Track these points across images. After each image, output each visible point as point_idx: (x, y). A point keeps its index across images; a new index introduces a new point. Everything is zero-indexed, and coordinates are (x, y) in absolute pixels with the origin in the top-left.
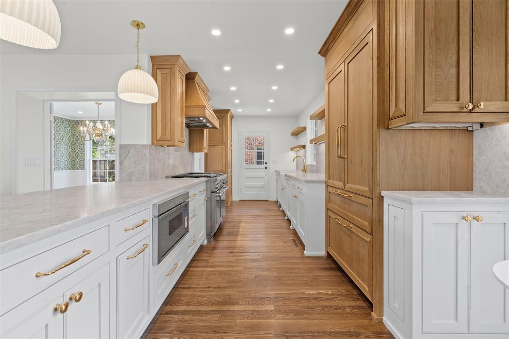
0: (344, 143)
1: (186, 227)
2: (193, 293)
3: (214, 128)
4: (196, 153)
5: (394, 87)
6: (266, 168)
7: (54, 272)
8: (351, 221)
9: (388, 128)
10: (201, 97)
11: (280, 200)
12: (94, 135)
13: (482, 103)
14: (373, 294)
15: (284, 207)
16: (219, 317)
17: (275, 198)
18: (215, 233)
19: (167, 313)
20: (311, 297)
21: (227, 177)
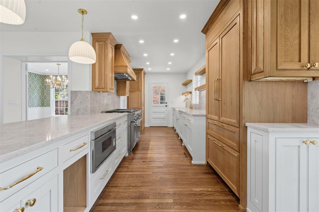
0: (219, 90)
1: (114, 146)
2: (119, 190)
3: (133, 80)
4: (121, 97)
5: (255, 53)
6: (166, 106)
7: (12, 187)
8: (224, 142)
9: (250, 81)
10: (125, 61)
11: (175, 127)
12: (56, 85)
13: (317, 64)
14: (239, 192)
15: (178, 131)
16: (136, 208)
17: (172, 125)
18: (134, 149)
19: (100, 205)
20: (197, 193)
21: (141, 112)
